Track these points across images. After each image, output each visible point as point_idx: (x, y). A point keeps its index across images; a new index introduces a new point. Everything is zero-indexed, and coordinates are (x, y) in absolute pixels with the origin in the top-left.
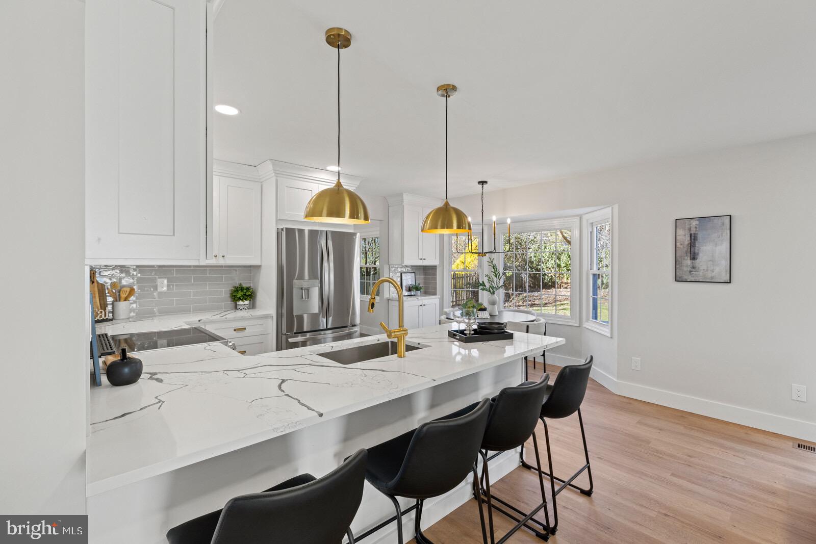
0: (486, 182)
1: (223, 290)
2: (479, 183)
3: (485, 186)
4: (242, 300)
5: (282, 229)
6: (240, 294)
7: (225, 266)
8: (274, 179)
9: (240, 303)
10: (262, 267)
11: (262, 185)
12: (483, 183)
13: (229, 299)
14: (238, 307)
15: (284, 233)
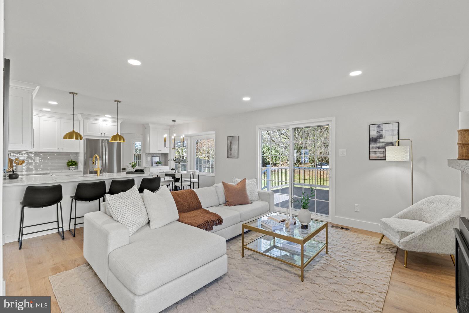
0: (175, 121)
1: (64, 162)
2: (173, 121)
3: (175, 122)
4: (71, 166)
5: (85, 139)
6: (70, 163)
7: (65, 153)
8: (83, 120)
9: (71, 167)
10: (80, 153)
11: (79, 122)
12: (174, 121)
13: (67, 166)
14: (70, 168)
15: (86, 140)
